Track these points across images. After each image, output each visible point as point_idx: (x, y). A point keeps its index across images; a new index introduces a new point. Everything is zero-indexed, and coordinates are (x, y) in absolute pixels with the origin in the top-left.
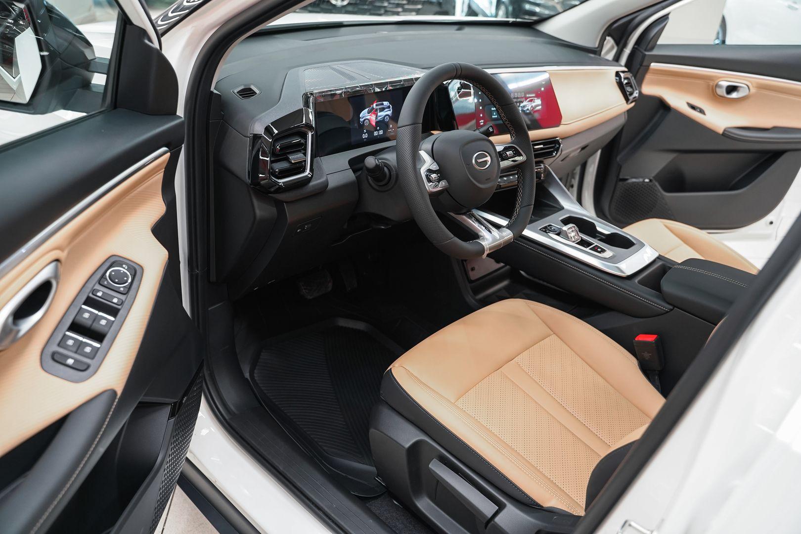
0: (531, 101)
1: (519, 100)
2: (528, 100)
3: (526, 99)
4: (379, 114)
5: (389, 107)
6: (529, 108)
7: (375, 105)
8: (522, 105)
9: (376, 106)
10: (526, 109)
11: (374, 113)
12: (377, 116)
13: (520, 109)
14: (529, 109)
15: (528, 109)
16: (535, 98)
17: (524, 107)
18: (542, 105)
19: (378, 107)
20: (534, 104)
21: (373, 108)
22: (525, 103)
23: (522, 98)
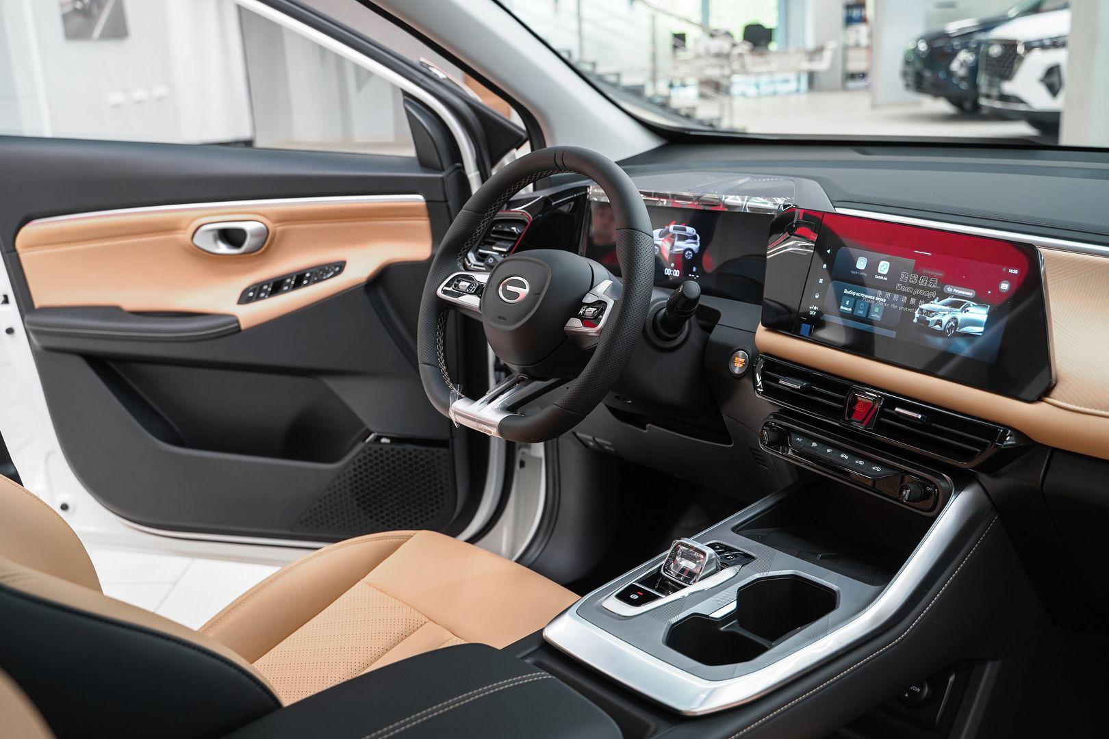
0: (955, 305)
1: (919, 292)
2: (949, 299)
3: (942, 295)
4: (677, 243)
5: (695, 238)
6: (945, 320)
7: (671, 227)
8: (925, 306)
9: (674, 229)
10: (936, 318)
11: (669, 240)
12: (673, 245)
13: (917, 314)
14: (944, 323)
15: (939, 322)
16: (971, 303)
17: (929, 312)
18: (988, 324)
19: (677, 232)
20: (960, 316)
21: (668, 232)
22: (935, 305)
23: (931, 290)
